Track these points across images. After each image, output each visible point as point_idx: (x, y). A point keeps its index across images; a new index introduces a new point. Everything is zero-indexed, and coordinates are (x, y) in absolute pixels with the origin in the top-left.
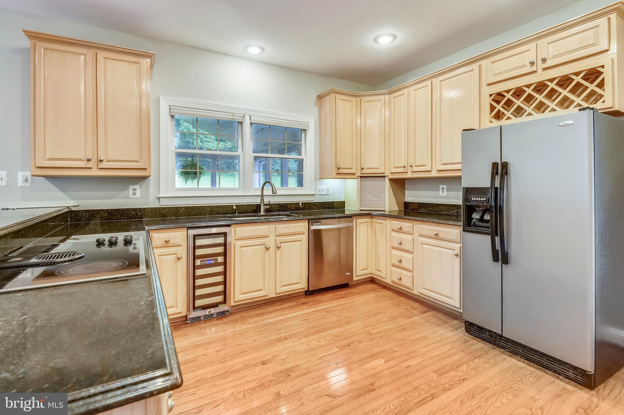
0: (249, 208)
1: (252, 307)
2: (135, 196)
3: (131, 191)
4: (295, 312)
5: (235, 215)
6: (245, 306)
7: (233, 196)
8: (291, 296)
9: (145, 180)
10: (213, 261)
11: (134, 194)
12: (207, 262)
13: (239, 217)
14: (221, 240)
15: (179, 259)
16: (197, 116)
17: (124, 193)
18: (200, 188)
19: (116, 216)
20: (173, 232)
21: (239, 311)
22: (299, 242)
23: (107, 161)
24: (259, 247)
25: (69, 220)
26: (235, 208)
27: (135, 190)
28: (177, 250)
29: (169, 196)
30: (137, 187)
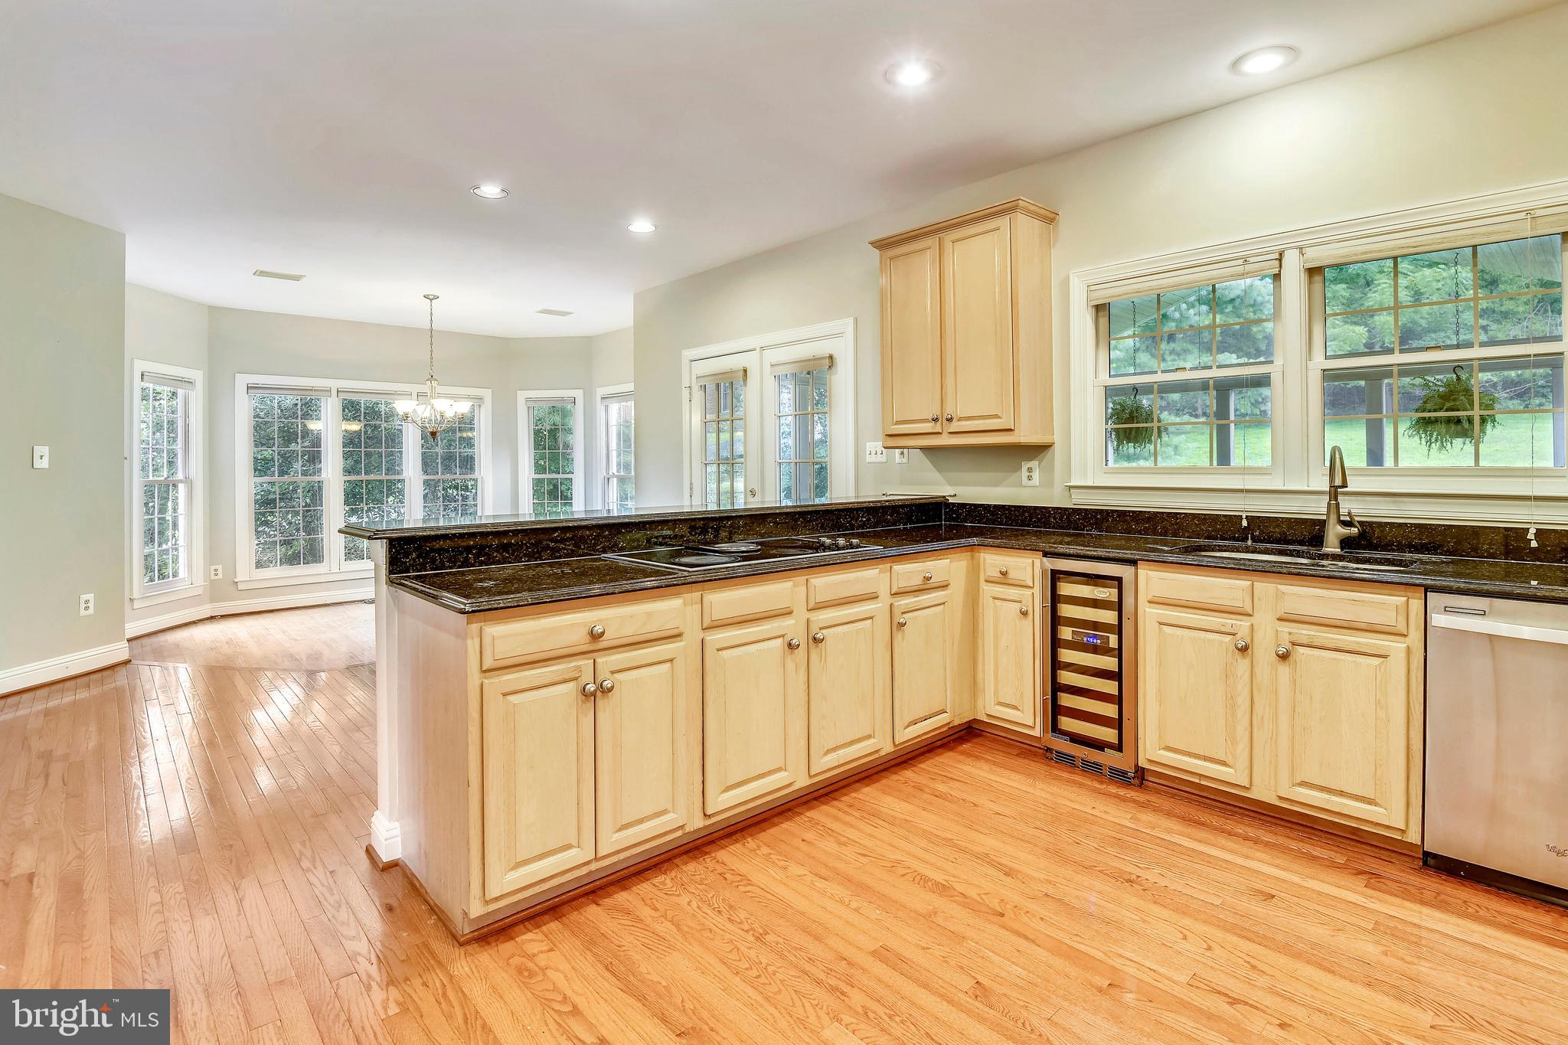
0: (1295, 530)
1: (1208, 801)
2: (1030, 483)
3: (1025, 473)
4: (1284, 869)
5: (1243, 544)
6: (1188, 789)
7: (1241, 491)
8: (1354, 834)
9: (1045, 452)
10: (1099, 641)
11: (1030, 478)
12: (1085, 639)
13: (1253, 552)
14: (1108, 593)
15: (1024, 614)
16: (1158, 292)
17: (1014, 477)
18: (1160, 468)
19: (1000, 518)
20: (1017, 556)
21: (1167, 793)
22: (1376, 661)
23: (959, 420)
24: (1217, 636)
25: (943, 517)
26: (1245, 523)
27: (1030, 470)
28: (1023, 595)
29: (1090, 483)
30: (1034, 464)
